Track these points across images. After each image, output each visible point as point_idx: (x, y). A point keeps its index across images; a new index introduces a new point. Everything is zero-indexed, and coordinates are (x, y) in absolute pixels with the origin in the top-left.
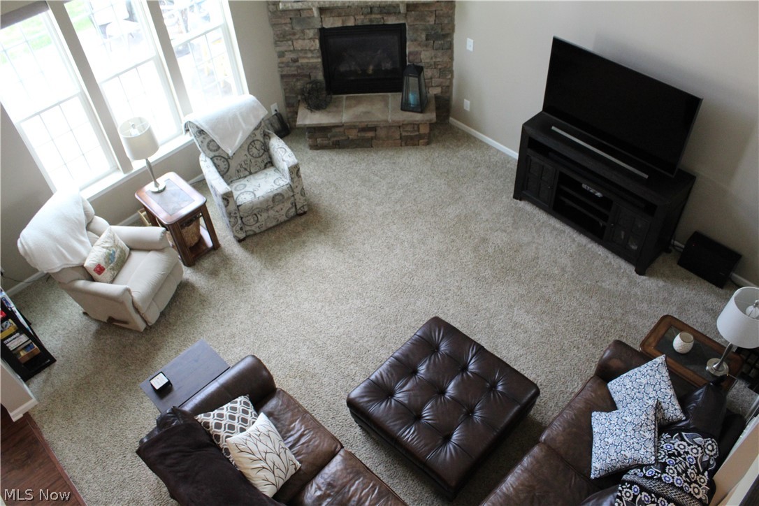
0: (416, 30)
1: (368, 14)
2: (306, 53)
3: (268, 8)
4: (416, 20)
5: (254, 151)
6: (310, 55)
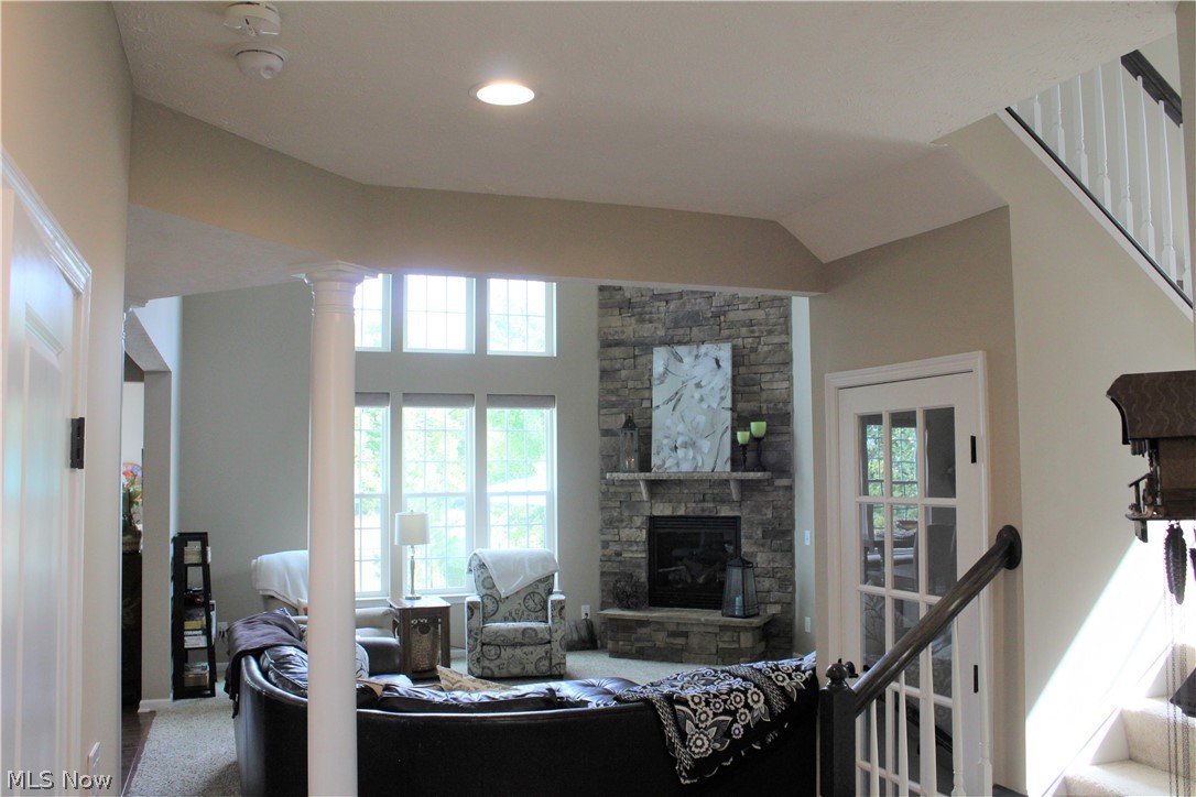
0: (751, 524)
1: (700, 502)
2: (630, 545)
3: (600, 488)
4: (752, 511)
5: (531, 604)
6: (635, 548)
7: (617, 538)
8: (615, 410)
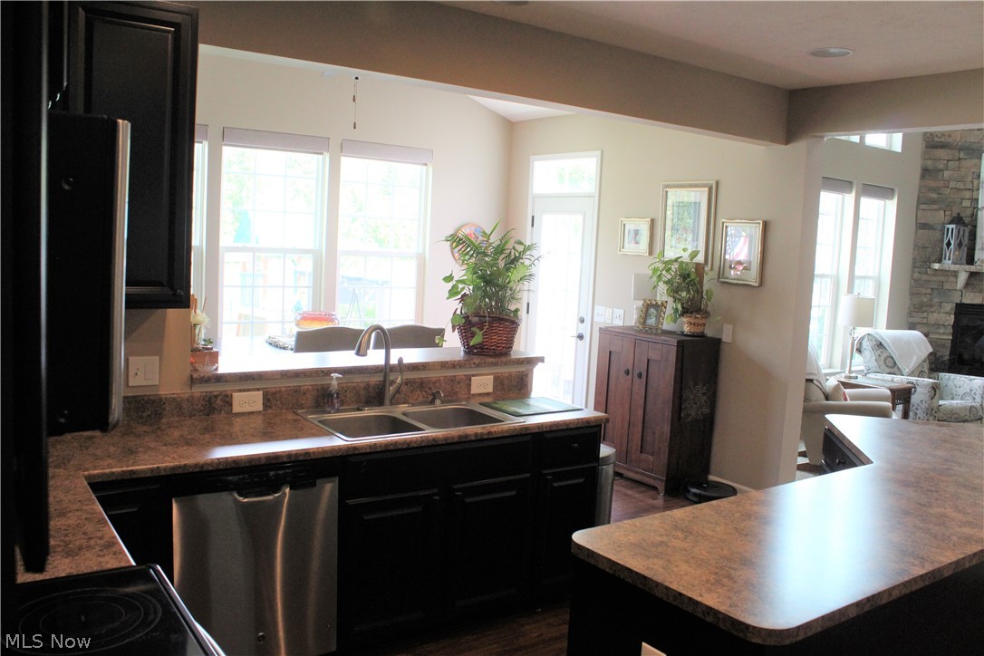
2: (938, 328)
3: (912, 275)
6: (942, 331)
7: (925, 321)
8: (935, 207)
